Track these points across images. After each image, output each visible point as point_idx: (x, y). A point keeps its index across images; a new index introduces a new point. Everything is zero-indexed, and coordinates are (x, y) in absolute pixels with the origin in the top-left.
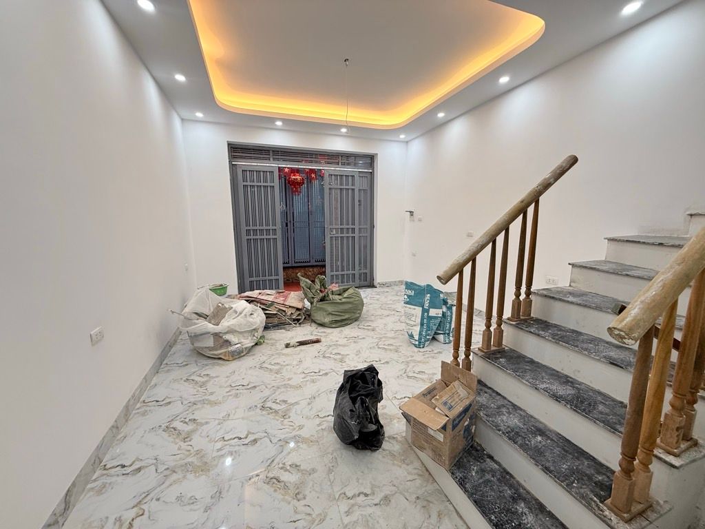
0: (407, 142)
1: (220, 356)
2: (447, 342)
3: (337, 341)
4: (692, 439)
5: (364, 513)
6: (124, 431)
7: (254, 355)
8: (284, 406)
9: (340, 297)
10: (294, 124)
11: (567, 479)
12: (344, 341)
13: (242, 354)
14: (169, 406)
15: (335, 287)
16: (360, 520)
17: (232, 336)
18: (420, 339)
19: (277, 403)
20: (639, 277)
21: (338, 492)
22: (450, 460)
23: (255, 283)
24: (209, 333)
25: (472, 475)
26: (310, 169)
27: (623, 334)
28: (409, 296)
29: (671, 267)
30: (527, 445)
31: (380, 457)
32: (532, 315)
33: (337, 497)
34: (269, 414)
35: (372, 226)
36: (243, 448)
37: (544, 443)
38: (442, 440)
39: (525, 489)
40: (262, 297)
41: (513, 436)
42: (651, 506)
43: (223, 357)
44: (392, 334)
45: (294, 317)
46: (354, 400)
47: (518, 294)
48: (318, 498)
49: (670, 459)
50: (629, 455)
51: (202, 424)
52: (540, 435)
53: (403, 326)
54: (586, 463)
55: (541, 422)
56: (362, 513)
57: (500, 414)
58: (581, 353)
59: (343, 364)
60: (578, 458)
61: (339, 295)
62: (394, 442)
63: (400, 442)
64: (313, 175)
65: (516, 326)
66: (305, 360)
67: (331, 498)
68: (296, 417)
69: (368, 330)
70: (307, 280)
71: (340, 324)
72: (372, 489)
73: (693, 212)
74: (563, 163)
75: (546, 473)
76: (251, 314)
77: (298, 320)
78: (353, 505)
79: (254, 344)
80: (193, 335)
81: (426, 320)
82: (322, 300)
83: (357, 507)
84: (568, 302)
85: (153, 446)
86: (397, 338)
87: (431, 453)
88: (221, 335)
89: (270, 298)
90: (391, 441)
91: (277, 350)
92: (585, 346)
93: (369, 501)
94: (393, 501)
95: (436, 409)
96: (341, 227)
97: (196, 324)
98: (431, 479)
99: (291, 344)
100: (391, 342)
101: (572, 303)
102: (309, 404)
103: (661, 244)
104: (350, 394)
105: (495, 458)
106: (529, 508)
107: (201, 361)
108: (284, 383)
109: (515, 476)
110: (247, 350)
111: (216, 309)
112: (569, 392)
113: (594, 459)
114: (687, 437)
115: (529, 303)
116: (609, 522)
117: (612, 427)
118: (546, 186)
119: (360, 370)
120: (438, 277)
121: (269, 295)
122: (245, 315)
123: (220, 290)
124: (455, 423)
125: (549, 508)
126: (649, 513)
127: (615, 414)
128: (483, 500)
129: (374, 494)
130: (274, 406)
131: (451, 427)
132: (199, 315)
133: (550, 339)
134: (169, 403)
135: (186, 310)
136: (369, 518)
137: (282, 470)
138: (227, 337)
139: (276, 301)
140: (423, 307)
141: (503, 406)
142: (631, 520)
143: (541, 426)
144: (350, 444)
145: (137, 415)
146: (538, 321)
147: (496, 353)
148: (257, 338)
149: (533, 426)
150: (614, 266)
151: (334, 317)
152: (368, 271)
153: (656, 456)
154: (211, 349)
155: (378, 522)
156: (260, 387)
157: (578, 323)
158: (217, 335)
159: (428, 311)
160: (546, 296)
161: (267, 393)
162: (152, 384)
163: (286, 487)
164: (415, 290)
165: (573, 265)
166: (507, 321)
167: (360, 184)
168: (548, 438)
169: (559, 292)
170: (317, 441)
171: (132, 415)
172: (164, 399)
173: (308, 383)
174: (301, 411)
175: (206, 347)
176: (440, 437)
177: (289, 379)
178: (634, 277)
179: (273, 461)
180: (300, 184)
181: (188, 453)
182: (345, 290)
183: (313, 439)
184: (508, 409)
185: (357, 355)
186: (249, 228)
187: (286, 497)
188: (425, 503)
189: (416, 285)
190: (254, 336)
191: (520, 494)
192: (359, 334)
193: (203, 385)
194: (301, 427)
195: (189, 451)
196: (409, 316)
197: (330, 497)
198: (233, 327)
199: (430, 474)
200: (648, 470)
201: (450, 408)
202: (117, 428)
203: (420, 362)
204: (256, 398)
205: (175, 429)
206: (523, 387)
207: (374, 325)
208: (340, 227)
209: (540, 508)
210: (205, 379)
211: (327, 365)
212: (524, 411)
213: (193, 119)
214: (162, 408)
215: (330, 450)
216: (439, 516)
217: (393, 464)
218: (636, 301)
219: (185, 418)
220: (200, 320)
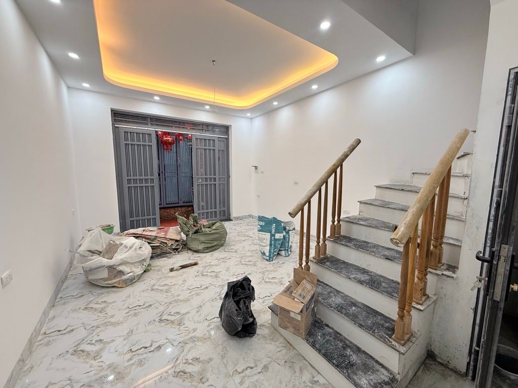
0: (251, 118)
1: (114, 285)
2: (287, 255)
3: (210, 263)
4: (426, 294)
5: (252, 380)
6: (29, 363)
7: (144, 280)
8: (178, 317)
9: (210, 229)
10: (167, 99)
11: (372, 329)
12: (216, 262)
13: (134, 281)
14: (73, 333)
15: (204, 222)
16: (251, 386)
17: (125, 267)
18: (270, 255)
19: (172, 315)
20: (394, 209)
21: (231, 370)
22: (305, 331)
23: (135, 222)
24: (104, 266)
25: (318, 339)
26: (179, 133)
27: (398, 241)
28: (261, 226)
29: (415, 205)
30: (348, 313)
31: (256, 340)
32: (341, 234)
33: (231, 373)
34: (167, 325)
35: (229, 177)
36: (150, 355)
37: (357, 310)
38: (300, 319)
39: (349, 341)
40: (147, 233)
41: (340, 309)
42: (412, 334)
43: (117, 285)
44: (249, 254)
45: (173, 247)
46: (237, 303)
47: (333, 222)
48: (217, 378)
49: (419, 307)
50: (402, 308)
51: (108, 343)
52: (354, 306)
53: (257, 247)
54: (379, 318)
55: (354, 299)
56: (250, 381)
57: (330, 297)
58: (370, 254)
59: (218, 279)
60: (375, 316)
61: (209, 228)
62: (264, 328)
63: (268, 327)
64: (181, 137)
65: (334, 241)
66: (188, 279)
67: (228, 376)
68: (189, 324)
69: (232, 252)
70: (184, 218)
71: (211, 249)
72: (255, 363)
73: (415, 172)
74: (354, 142)
75: (361, 328)
76: (140, 248)
77: (177, 249)
78: (244, 377)
79: (143, 271)
80: (88, 269)
81: (273, 241)
82: (196, 232)
83: (247, 377)
84: (361, 224)
85: (63, 369)
86: (253, 256)
87: (292, 329)
88: (115, 267)
89: (153, 234)
90: (261, 327)
91: (163, 274)
92: (372, 250)
93: (255, 371)
94: (270, 368)
95: (295, 299)
96: (206, 177)
97: (91, 260)
98: (292, 348)
99: (175, 268)
100: (250, 259)
101: (363, 225)
102: (198, 312)
103: (402, 190)
104: (233, 299)
105: (330, 326)
106: (353, 351)
107: (95, 291)
108: (174, 299)
109: (343, 334)
110: (138, 277)
111: (108, 245)
112: (367, 278)
113: (383, 315)
114: (425, 294)
115: (340, 226)
116: (395, 347)
117: (390, 295)
118: (346, 156)
119: (239, 281)
120: (290, 214)
121: (152, 231)
122: (136, 249)
123: (108, 229)
124: (307, 307)
125: (363, 349)
126: (412, 338)
127: (391, 287)
128: (327, 352)
129: (256, 366)
130: (169, 318)
131: (305, 309)
132: (92, 252)
133: (353, 247)
134: (72, 330)
135: (82, 249)
136: (257, 383)
137: (186, 365)
138: (121, 268)
139: (158, 235)
140: (271, 232)
141: (331, 292)
142: (405, 344)
143: (353, 301)
144: (234, 335)
145: (41, 346)
146: (345, 237)
147: (324, 260)
148: (146, 266)
149: (349, 301)
150: (380, 202)
151: (206, 244)
152: (226, 209)
153: (413, 307)
154: (104, 280)
155: (263, 384)
156: (155, 305)
157: (366, 236)
158: (111, 268)
159: (274, 235)
160: (348, 222)
161: (161, 308)
162: (50, 317)
163: (191, 376)
164: (265, 221)
165: (360, 202)
166: (328, 238)
167: (218, 146)
168: (358, 307)
169: (355, 219)
170: (209, 338)
171: (35, 347)
172: (66, 328)
173: (194, 296)
174: (193, 319)
175: (100, 279)
176: (299, 318)
177: (178, 296)
178: (392, 208)
179: (177, 359)
180: (171, 144)
181: (101, 368)
182: (213, 224)
183: (205, 337)
184: (334, 293)
185: (227, 271)
186: (130, 178)
187: (194, 383)
188: (291, 364)
189: (265, 218)
190: (143, 265)
191: (348, 345)
192: (226, 256)
193: (102, 311)
194: (195, 330)
195: (101, 366)
196: (261, 240)
197: (226, 375)
198: (125, 259)
199: (291, 345)
200: (410, 315)
201: (304, 298)
202: (23, 360)
203: (271, 271)
204: (153, 314)
205: (83, 351)
206: (341, 278)
207: (235, 248)
208: (204, 177)
209: (358, 350)
210: (103, 305)
211: (206, 281)
212: (343, 293)
213: (80, 88)
214: (66, 336)
215: (220, 342)
216: (300, 370)
217: (266, 343)
218: (402, 223)
219: (92, 340)
220: (95, 257)
